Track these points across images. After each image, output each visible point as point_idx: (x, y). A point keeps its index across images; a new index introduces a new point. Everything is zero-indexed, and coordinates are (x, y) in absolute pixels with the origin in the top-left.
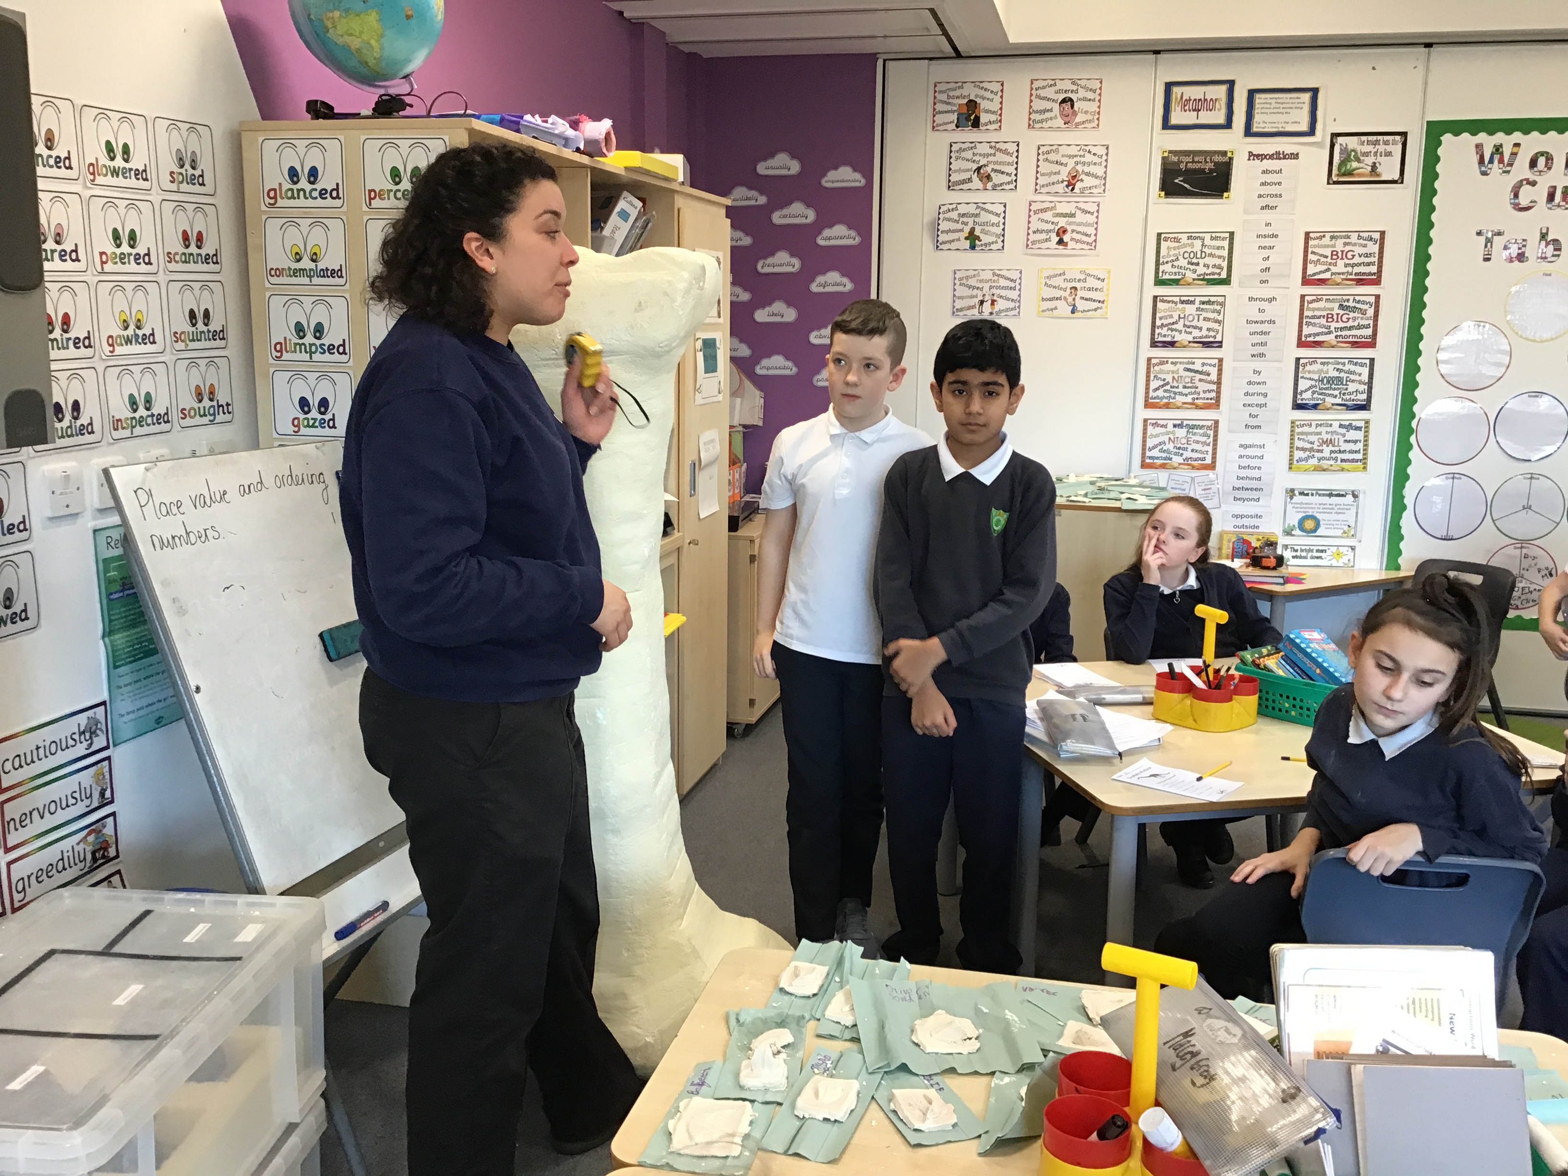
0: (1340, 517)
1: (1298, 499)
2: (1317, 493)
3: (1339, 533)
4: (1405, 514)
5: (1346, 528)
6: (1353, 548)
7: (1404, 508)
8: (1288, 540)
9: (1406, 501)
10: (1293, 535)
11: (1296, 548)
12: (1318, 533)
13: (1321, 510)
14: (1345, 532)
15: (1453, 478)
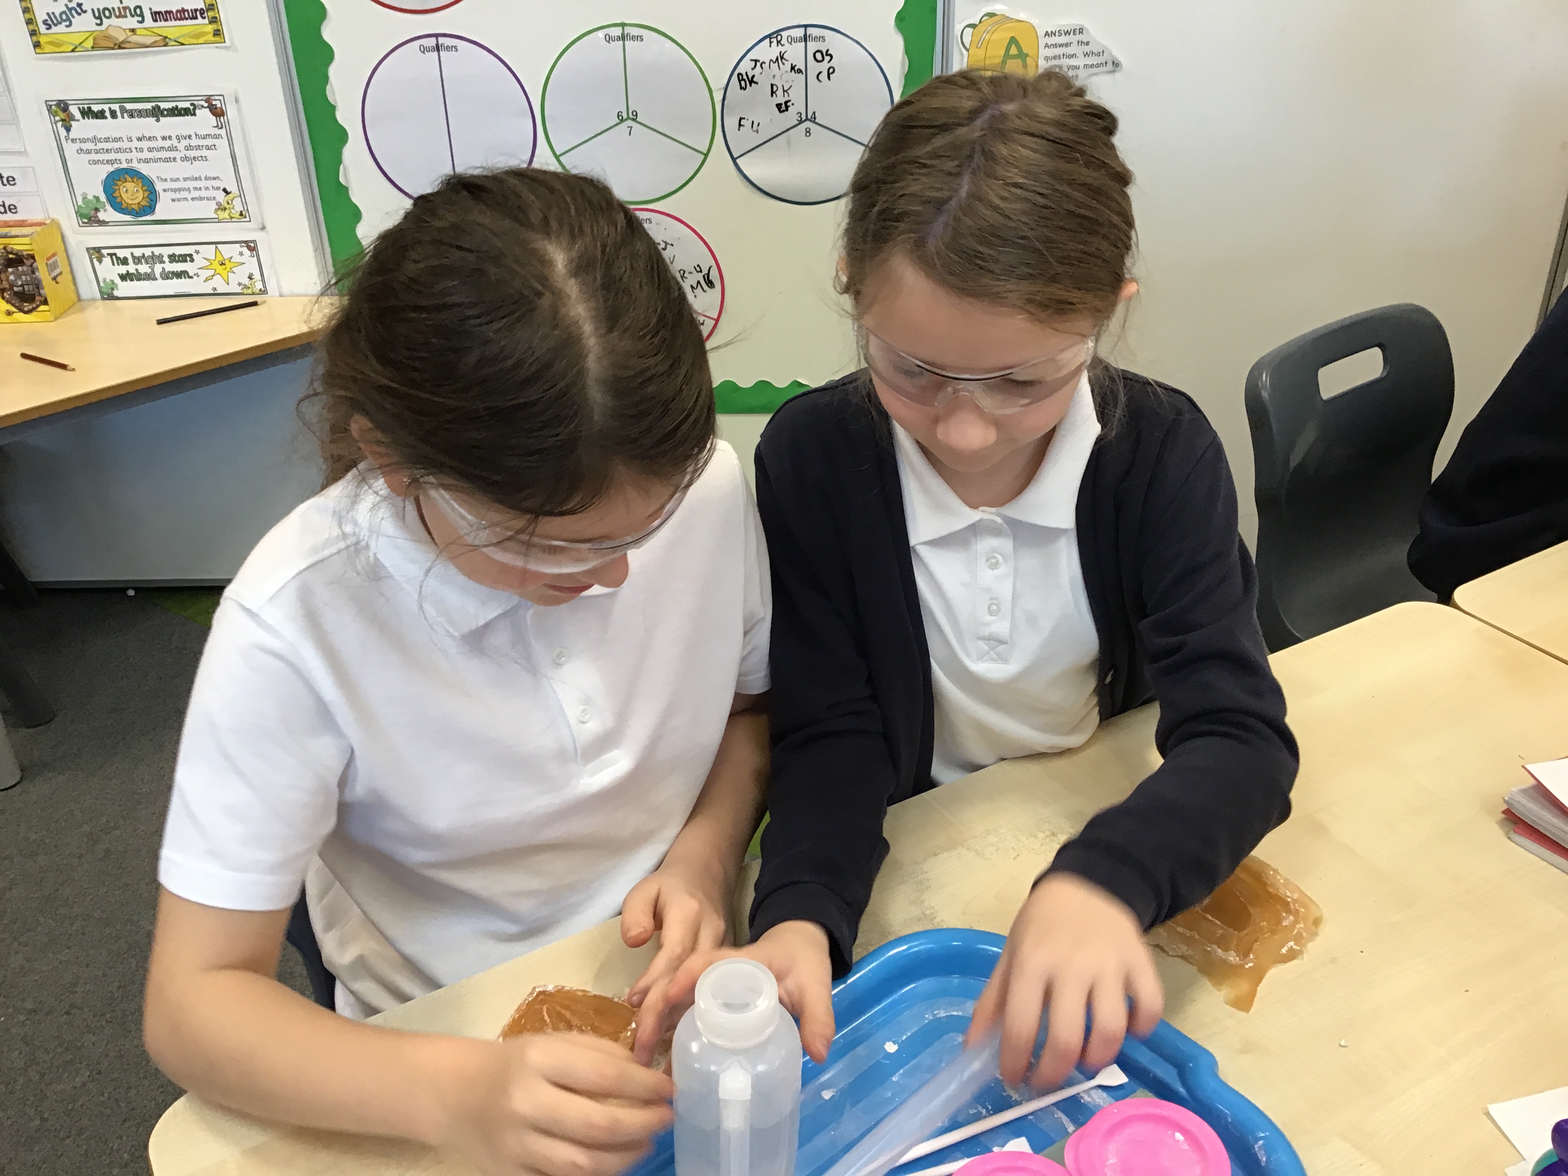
0: (197, 168)
1: (83, 127)
2: (123, 110)
3: (207, 210)
4: (348, 152)
5: (221, 196)
6: (251, 246)
7: (342, 136)
8: (97, 237)
9: (340, 116)
10: (103, 223)
11: (121, 253)
12: (158, 215)
13: (146, 155)
14: (221, 208)
15: (438, 48)
